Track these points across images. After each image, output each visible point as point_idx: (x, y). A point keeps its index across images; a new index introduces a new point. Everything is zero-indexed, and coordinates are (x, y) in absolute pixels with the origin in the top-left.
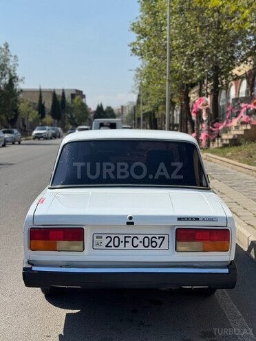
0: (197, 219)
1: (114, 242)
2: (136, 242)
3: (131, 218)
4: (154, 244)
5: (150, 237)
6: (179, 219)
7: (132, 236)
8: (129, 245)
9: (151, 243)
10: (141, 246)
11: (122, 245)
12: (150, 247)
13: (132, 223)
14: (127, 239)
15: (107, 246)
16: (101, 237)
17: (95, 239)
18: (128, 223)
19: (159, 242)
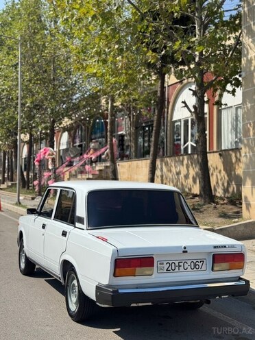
0: (225, 247)
1: (172, 266)
2: (186, 266)
3: (185, 248)
4: (197, 267)
5: (195, 261)
6: (215, 247)
7: (183, 261)
8: (181, 268)
9: (195, 266)
10: (189, 269)
11: (177, 268)
12: (195, 269)
13: (186, 252)
14: (180, 264)
15: (167, 270)
16: (163, 264)
17: (159, 265)
18: (184, 252)
19: (200, 264)
